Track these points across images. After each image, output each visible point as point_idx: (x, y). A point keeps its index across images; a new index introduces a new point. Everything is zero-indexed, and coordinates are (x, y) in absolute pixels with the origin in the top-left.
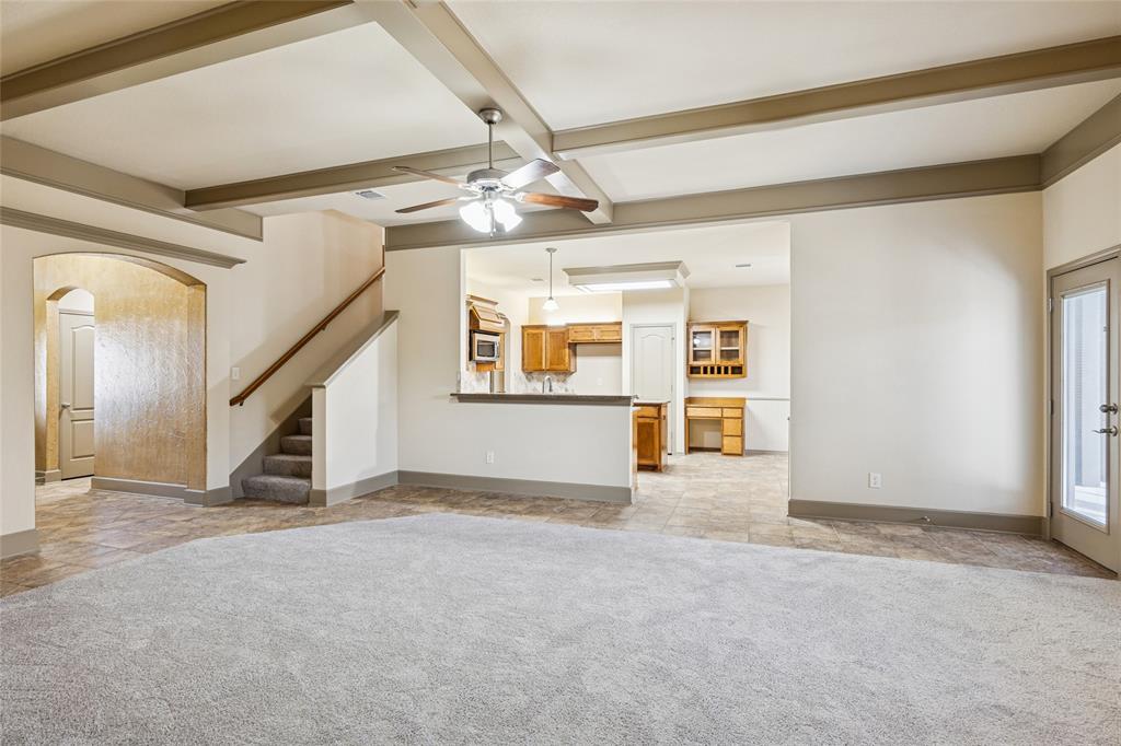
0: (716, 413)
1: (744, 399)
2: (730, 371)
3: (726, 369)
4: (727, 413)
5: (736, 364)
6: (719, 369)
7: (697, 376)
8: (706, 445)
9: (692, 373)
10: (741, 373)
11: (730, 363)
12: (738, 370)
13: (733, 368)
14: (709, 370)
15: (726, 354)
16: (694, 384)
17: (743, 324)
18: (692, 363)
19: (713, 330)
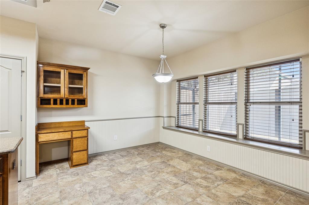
0: (67, 136)
1: (84, 122)
2: (76, 103)
3: (73, 101)
4: (76, 134)
5: (81, 98)
6: (67, 101)
7: (48, 106)
8: (54, 158)
9: (41, 104)
10: (85, 104)
11: (77, 97)
12: (82, 102)
13: (78, 100)
14: (58, 102)
15: (72, 91)
16: (42, 113)
17: (86, 69)
18: (42, 95)
19: (62, 71)
